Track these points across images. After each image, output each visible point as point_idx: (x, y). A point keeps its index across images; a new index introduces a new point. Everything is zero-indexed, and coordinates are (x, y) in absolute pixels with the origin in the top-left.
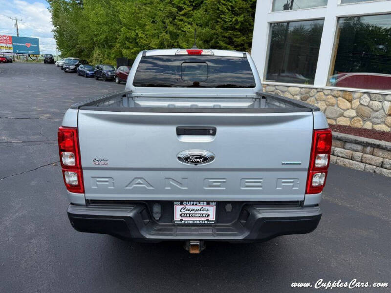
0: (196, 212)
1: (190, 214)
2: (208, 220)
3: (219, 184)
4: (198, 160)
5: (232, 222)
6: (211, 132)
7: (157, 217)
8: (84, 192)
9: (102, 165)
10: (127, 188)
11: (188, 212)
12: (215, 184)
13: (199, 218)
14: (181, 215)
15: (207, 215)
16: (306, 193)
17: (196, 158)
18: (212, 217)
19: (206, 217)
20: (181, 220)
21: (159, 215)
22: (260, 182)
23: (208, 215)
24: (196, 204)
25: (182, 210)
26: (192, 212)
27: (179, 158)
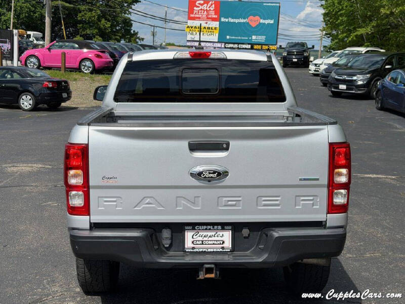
0: (210, 239)
1: (202, 241)
2: (223, 248)
3: (234, 203)
4: (211, 175)
5: (250, 249)
6: (225, 146)
7: (166, 243)
8: (89, 214)
9: (111, 183)
10: (136, 208)
11: (201, 239)
12: (230, 203)
13: (214, 245)
14: (193, 242)
15: (221, 242)
16: (328, 212)
17: (210, 173)
18: (228, 244)
19: (220, 244)
20: (193, 248)
21: (169, 242)
22: (277, 200)
23: (223, 242)
24: (210, 229)
25: (194, 237)
26: (205, 239)
27: (192, 175)
